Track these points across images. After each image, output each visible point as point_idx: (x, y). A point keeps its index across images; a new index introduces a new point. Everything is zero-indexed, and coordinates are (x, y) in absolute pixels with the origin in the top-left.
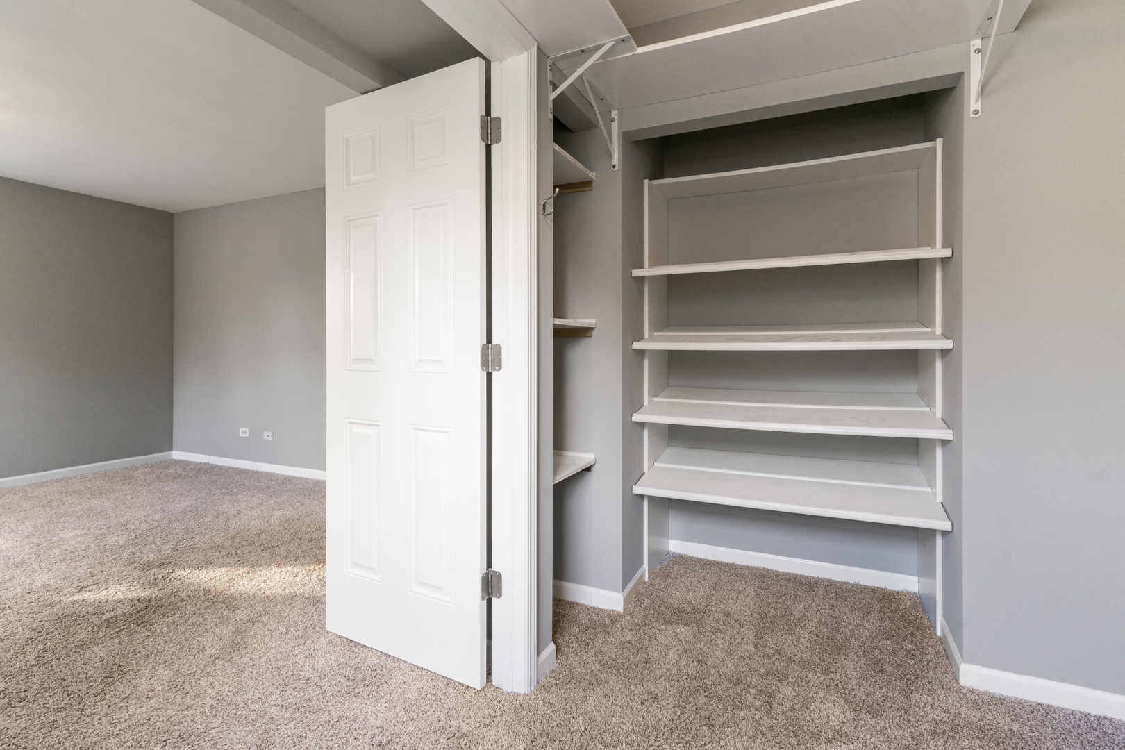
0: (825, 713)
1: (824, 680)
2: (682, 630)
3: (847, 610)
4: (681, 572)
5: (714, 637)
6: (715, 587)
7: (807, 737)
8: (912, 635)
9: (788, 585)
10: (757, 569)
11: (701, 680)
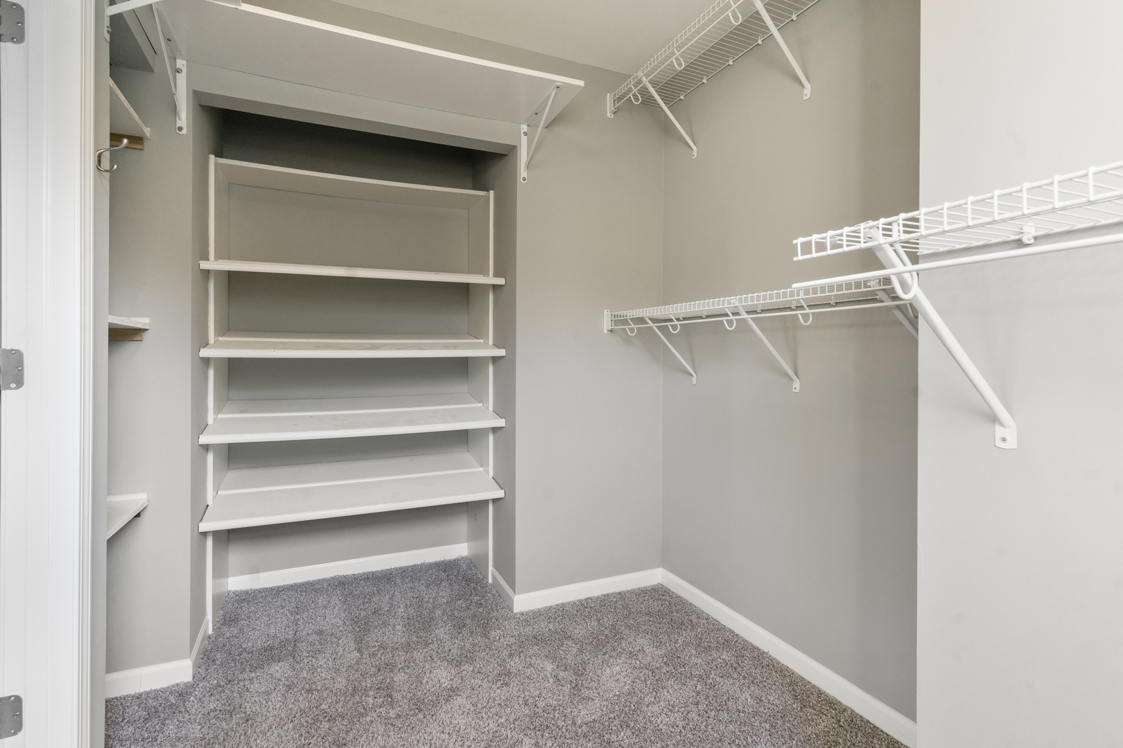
0: (436, 679)
1: (427, 653)
2: (277, 668)
3: (424, 587)
4: (253, 608)
5: (314, 660)
6: (298, 610)
7: (430, 707)
8: (474, 589)
9: (368, 584)
10: (333, 578)
11: (317, 708)
